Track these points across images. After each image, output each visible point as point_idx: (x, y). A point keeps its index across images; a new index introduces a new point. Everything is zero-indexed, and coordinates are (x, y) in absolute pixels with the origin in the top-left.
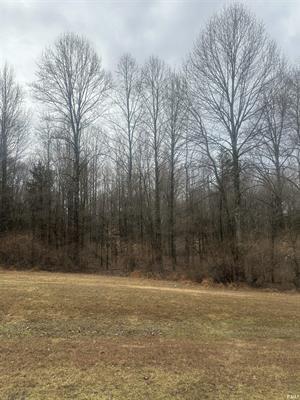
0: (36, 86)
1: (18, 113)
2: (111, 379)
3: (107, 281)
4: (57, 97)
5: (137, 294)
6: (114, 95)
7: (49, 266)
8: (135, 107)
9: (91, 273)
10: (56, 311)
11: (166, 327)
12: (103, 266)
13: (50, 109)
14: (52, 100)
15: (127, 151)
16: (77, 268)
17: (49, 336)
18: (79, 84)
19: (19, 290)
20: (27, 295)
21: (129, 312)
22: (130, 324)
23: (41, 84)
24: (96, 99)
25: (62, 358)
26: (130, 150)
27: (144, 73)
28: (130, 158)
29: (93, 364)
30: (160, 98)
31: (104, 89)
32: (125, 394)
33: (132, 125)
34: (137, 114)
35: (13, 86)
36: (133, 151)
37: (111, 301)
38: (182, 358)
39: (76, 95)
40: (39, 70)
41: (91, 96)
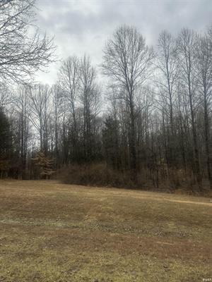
0: (103, 66)
1: (94, 85)
2: (139, 264)
3: (156, 196)
4: (117, 70)
5: (176, 207)
6: (156, 62)
7: (118, 185)
8: (173, 68)
9: (145, 190)
10: (117, 214)
11: (196, 231)
12: (155, 185)
13: (113, 80)
14: (114, 74)
15: (168, 100)
16: (136, 186)
17: (109, 231)
18: (131, 59)
19: (95, 199)
20: (99, 203)
21: (168, 219)
22: (168, 228)
23: (106, 64)
24: (143, 67)
25: (112, 246)
26: (171, 99)
27: (178, 42)
28: (171, 106)
29: (131, 253)
30: (192, 58)
31: (149, 59)
32: (146, 276)
33: (171, 81)
34: (174, 73)
35: (90, 68)
36: (173, 101)
37: (154, 210)
38: (200, 255)
39: (129, 67)
40: (104, 55)
41: (139, 65)
